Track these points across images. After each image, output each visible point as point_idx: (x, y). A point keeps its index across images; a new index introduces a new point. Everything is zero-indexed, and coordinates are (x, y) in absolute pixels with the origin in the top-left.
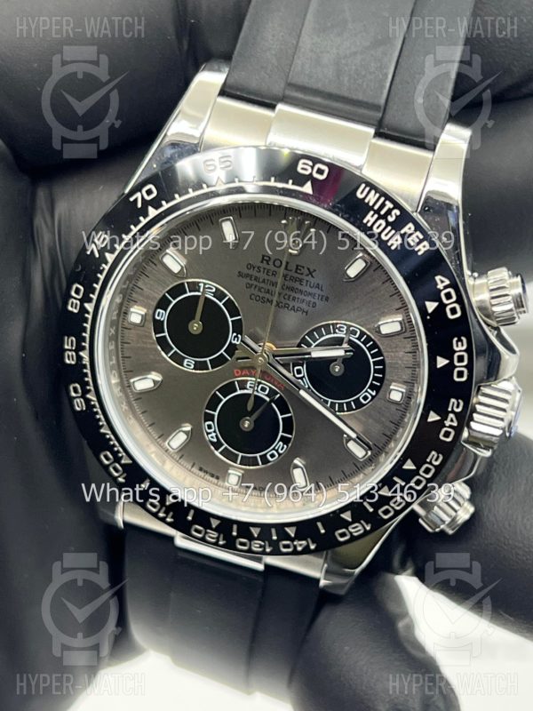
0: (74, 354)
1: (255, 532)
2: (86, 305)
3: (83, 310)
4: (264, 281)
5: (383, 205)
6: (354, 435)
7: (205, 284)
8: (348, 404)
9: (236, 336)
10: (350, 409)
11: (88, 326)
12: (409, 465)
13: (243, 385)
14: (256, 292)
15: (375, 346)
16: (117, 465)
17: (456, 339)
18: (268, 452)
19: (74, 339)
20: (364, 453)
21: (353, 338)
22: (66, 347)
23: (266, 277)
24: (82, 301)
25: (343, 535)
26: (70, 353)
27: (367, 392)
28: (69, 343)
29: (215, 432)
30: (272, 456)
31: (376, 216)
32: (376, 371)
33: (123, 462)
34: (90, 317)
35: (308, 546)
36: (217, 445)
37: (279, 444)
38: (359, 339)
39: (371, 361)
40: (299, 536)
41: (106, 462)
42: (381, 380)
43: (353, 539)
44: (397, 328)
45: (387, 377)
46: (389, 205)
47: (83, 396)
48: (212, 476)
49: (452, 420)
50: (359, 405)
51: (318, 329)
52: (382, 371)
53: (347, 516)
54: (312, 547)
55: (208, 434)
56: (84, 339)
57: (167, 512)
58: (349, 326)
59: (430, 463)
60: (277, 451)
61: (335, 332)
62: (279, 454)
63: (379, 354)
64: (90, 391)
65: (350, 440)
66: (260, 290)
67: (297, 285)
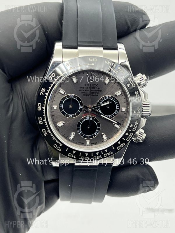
0: (42, 121)
1: (97, 153)
2: (43, 108)
3: (42, 109)
4: (85, 91)
5: (112, 64)
6: (116, 122)
7: (71, 95)
8: (112, 116)
9: (81, 106)
10: (113, 117)
11: (44, 113)
12: (131, 126)
13: (85, 118)
14: (84, 94)
15: (116, 99)
16: (59, 147)
17: (135, 92)
18: (95, 133)
19: (41, 117)
20: (119, 126)
21: (110, 99)
22: (39, 120)
23: (86, 89)
24: (41, 107)
25: (119, 148)
26: (40, 121)
27: (116, 111)
28: (40, 119)
29: (81, 132)
30: (96, 134)
31: (111, 67)
32: (117, 105)
33: (60, 146)
34: (44, 110)
35: (111, 153)
36: (82, 135)
37: (97, 130)
38: (112, 99)
39: (116, 103)
40: (108, 152)
41: (55, 147)
42: (119, 107)
43: (121, 148)
44: (120, 93)
45: (120, 106)
46: (113, 64)
47: (46, 132)
48: (82, 143)
49: (139, 112)
50: (115, 115)
51: (101, 99)
52: (119, 105)
53: (119, 143)
54: (112, 153)
55: (79, 133)
56: (44, 117)
57: (74, 156)
58: (108, 96)
59: (136, 124)
60: (97, 132)
61: (105, 99)
62: (98, 133)
63: (117, 101)
64: (48, 129)
65: (115, 124)
66: (85, 93)
67: (94, 89)
